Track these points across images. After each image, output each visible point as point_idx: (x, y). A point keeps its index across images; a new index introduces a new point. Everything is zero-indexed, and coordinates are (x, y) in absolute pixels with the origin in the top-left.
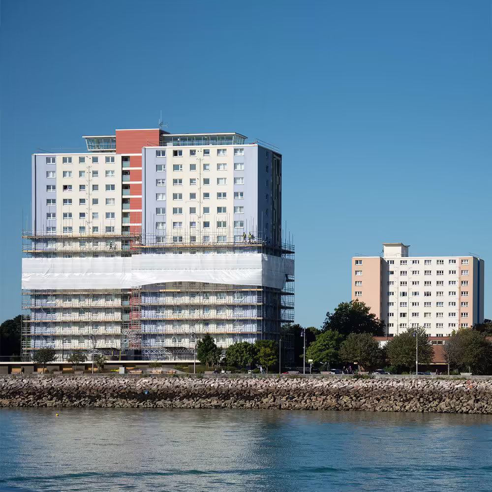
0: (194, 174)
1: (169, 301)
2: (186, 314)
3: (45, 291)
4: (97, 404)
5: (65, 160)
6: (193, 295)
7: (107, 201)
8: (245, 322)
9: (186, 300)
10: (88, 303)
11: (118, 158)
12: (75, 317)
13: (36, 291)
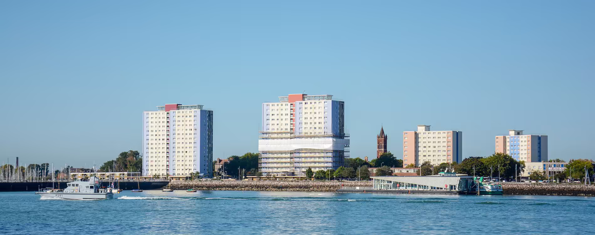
0: (311, 111)
1: (303, 155)
2: (309, 160)
3: (266, 151)
4: (267, 190)
5: (272, 105)
6: (311, 153)
7: (286, 119)
8: (327, 162)
9: (308, 155)
10: (279, 155)
11: (289, 104)
12: (275, 160)
13: (263, 151)
